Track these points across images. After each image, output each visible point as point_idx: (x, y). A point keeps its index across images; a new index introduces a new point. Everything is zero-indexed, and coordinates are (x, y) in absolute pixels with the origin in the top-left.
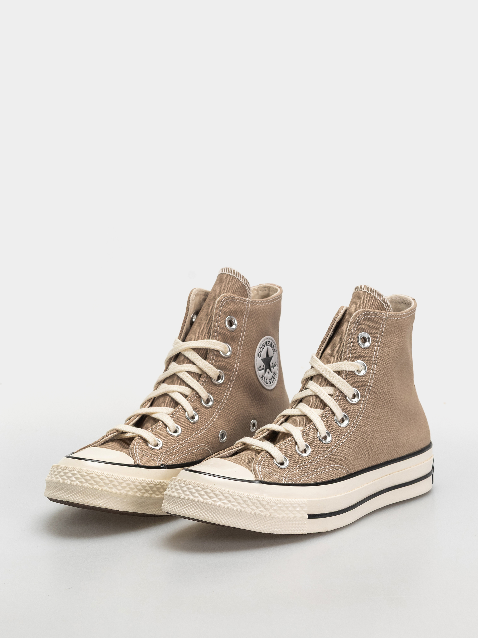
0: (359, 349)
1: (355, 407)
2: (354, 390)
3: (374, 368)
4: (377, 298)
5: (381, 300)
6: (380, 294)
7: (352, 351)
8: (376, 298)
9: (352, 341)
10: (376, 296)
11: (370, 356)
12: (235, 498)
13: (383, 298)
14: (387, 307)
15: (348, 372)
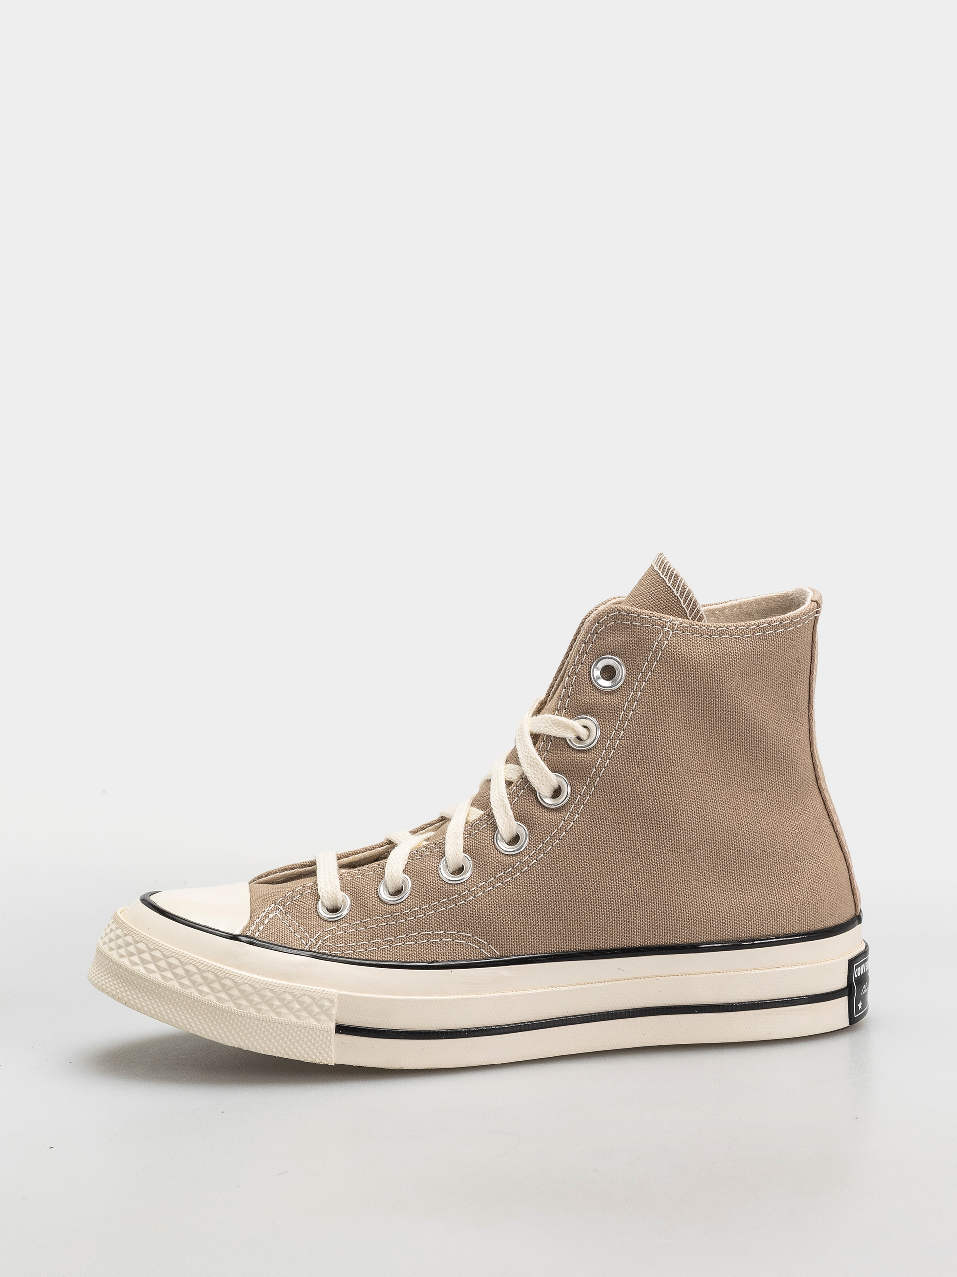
0: (588, 690)
1: (552, 816)
2: (555, 779)
3: (617, 736)
4: (668, 584)
5: (675, 590)
6: (677, 576)
7: (573, 693)
8: (666, 583)
9: (577, 671)
10: (667, 580)
11: (614, 710)
12: (188, 970)
13: (682, 584)
14: (688, 607)
15: (552, 739)
